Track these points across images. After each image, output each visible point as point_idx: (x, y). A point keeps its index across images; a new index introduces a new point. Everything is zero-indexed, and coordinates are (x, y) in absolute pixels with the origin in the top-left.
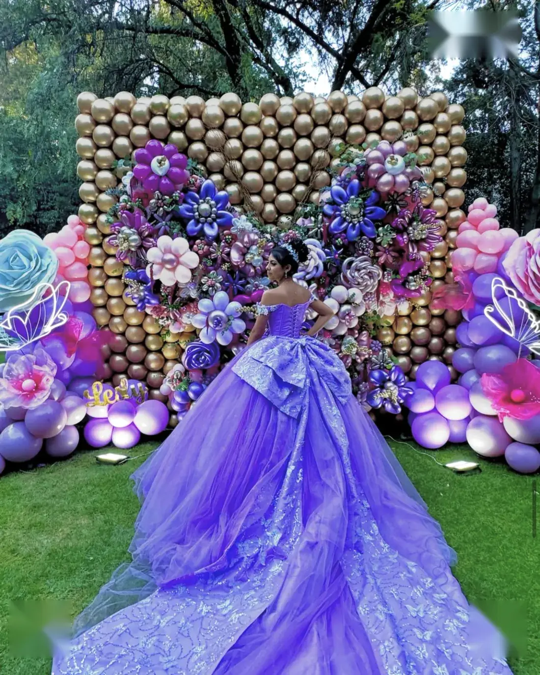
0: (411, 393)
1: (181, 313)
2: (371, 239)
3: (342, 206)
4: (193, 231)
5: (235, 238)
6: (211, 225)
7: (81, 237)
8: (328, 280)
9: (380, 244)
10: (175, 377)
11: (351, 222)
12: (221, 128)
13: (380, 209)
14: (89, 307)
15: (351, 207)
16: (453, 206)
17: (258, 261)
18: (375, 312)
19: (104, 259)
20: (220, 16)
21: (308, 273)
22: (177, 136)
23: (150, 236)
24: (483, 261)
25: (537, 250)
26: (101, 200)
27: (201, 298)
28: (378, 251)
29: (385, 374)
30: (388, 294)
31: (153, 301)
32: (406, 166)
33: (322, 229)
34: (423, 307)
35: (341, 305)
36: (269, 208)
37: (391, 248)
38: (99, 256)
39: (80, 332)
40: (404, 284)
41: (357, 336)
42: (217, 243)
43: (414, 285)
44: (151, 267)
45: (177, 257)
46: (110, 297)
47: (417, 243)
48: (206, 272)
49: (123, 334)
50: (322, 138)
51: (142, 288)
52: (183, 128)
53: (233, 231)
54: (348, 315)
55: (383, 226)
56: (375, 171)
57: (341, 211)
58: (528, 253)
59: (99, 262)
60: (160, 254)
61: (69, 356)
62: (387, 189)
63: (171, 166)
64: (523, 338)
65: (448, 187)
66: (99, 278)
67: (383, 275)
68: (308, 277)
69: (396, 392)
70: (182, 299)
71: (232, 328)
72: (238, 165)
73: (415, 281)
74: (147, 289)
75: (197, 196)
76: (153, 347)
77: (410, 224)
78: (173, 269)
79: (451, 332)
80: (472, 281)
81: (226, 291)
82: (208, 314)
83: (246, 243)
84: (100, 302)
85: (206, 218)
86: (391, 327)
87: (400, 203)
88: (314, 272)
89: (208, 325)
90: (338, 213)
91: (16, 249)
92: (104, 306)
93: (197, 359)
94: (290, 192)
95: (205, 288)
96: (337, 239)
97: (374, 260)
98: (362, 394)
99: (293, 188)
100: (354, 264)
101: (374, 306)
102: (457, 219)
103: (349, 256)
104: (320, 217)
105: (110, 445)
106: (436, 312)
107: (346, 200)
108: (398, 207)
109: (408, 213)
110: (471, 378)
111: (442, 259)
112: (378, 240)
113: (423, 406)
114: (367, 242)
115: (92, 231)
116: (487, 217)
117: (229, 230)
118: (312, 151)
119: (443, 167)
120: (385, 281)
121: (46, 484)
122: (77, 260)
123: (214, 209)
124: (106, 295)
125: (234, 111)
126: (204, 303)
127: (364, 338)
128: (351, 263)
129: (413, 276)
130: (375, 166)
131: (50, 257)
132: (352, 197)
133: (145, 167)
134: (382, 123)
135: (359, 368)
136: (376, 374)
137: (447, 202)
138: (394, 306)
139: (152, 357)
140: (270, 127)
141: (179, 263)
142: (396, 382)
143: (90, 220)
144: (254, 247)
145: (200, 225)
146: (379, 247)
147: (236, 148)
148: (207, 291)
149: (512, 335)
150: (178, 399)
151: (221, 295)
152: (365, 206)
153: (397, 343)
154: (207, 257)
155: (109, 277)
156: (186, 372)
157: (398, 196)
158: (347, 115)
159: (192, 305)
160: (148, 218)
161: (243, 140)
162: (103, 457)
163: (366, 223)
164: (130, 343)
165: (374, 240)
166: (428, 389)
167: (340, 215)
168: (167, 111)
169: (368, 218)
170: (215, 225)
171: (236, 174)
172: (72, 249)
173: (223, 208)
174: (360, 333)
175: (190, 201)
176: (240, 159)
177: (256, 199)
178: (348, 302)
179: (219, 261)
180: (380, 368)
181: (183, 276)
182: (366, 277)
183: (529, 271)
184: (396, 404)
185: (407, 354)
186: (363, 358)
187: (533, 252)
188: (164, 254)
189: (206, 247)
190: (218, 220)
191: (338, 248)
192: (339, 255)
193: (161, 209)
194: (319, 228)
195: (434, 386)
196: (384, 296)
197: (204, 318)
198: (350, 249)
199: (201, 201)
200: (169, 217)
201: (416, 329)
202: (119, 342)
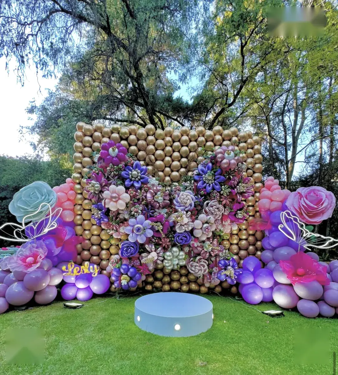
0: (241, 272)
1: (120, 226)
2: (218, 192)
3: (204, 175)
4: (128, 185)
5: (149, 188)
6: (138, 182)
7: (72, 189)
8: (196, 212)
9: (222, 195)
10: (114, 261)
11: (208, 183)
12: (145, 140)
13: (222, 177)
14: (73, 224)
15: (208, 176)
16: (257, 181)
17: (161, 200)
18: (220, 230)
19: (83, 200)
20: (149, 114)
21: (186, 208)
22: (124, 142)
23: (106, 185)
24: (275, 205)
25: (304, 195)
26: (84, 172)
27: (130, 218)
28: (222, 198)
29: (227, 262)
30: (227, 220)
31: (105, 220)
32: (235, 156)
33: (193, 187)
34: (245, 230)
35: (203, 224)
36: (167, 178)
37: (228, 197)
38: (81, 199)
39: (65, 236)
40: (235, 215)
41: (211, 241)
42: (140, 190)
43: (240, 216)
44: (105, 200)
45: (119, 195)
46: (84, 220)
47: (242, 194)
48: (134, 205)
49: (89, 240)
50: (194, 147)
51: (100, 212)
52: (126, 139)
53: (149, 185)
54: (207, 228)
55: (224, 185)
56: (220, 158)
57: (203, 178)
58: (299, 197)
59: (80, 202)
60: (110, 194)
61: (57, 247)
62: (226, 166)
63: (119, 152)
64: (300, 241)
65: (254, 172)
66: (80, 210)
67: (225, 210)
68: (186, 209)
69: (233, 272)
70: (121, 219)
71: (145, 234)
72: (153, 157)
73: (241, 213)
74: (102, 213)
75: (131, 168)
76: (105, 247)
77: (238, 185)
78: (116, 202)
79: (259, 243)
80: (270, 215)
81: (144, 215)
82: (133, 226)
83: (155, 190)
84: (79, 222)
85: (135, 178)
86: (228, 240)
87: (232, 175)
88: (190, 207)
89: (133, 232)
90: (201, 179)
91: (35, 189)
92: (81, 225)
93: (126, 251)
94: (178, 171)
95: (133, 213)
96: (201, 191)
97: (220, 202)
98: (214, 273)
99: (179, 170)
100: (209, 204)
101: (220, 227)
102: (259, 187)
103: (207, 200)
104: (193, 181)
105: (75, 299)
106: (251, 232)
107: (205, 173)
108: (231, 177)
109: (237, 179)
110: (272, 265)
111: (253, 206)
112: (222, 192)
113: (248, 280)
114: (216, 193)
115: (78, 186)
116: (275, 185)
117: (147, 185)
118: (189, 153)
119: (251, 163)
120: (226, 214)
121: (29, 318)
122: (69, 200)
123: (139, 174)
124: (82, 219)
125: (151, 133)
126: (132, 221)
127: (215, 242)
128: (208, 204)
129: (240, 211)
130: (220, 155)
131: (54, 195)
132: (209, 171)
133: (106, 152)
134: (222, 142)
135: (213, 259)
136: (222, 262)
137: (254, 180)
138: (230, 227)
139: (104, 252)
140: (169, 142)
141: (119, 199)
142: (233, 267)
143: (78, 181)
144: (159, 193)
145: (132, 182)
146: (222, 196)
147: (152, 149)
148: (134, 215)
149: (294, 239)
150: (115, 273)
151: (141, 217)
152: (215, 176)
153: (231, 248)
154: (135, 198)
155: (84, 210)
156: (121, 259)
157: (231, 172)
158: (205, 137)
159: (125, 223)
160: (106, 178)
161: (156, 146)
162: (68, 304)
163: (216, 184)
164: (93, 245)
165: (219, 192)
166: (250, 271)
167: (202, 180)
168: (119, 131)
169: (217, 181)
170: (140, 182)
171: (152, 160)
172: (66, 194)
173: (144, 174)
174: (213, 240)
175: (127, 170)
176: (154, 155)
177: (161, 173)
178: (207, 223)
179: (141, 200)
180: (224, 259)
181: (121, 205)
182: (216, 210)
183: (301, 205)
184: (233, 278)
185: (237, 254)
186: (215, 253)
187: (302, 197)
188: (112, 194)
189: (134, 192)
190: (141, 180)
191: (202, 196)
192: (202, 199)
193: (113, 173)
194: (192, 187)
195: (253, 270)
196: (225, 222)
197: (131, 228)
198: (207, 196)
199: (133, 170)
200: (117, 177)
201: (241, 241)
202: (87, 243)
